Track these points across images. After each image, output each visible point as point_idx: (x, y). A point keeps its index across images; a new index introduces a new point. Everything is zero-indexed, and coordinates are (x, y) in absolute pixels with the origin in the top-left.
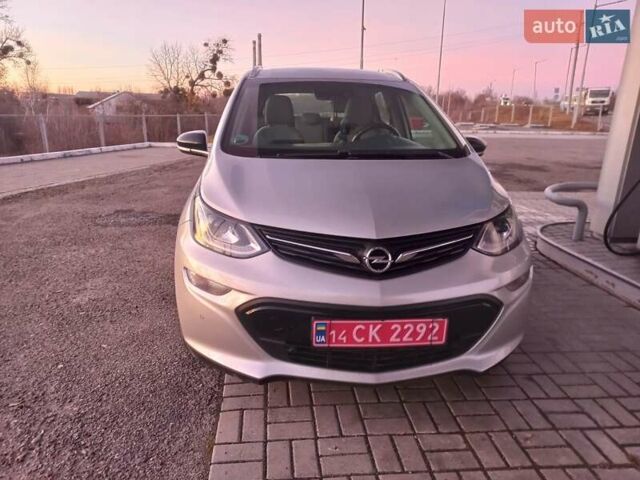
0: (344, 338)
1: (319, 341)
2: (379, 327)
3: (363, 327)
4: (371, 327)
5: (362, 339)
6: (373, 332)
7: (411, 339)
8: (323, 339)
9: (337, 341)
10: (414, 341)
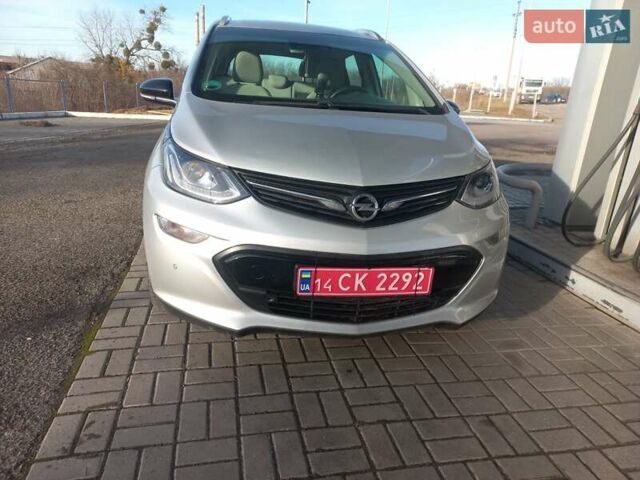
0: (330, 287)
1: (303, 290)
2: (365, 275)
3: (349, 276)
4: (357, 275)
5: (348, 288)
6: (358, 282)
7: (396, 289)
8: (308, 287)
9: (322, 290)
10: (399, 290)
